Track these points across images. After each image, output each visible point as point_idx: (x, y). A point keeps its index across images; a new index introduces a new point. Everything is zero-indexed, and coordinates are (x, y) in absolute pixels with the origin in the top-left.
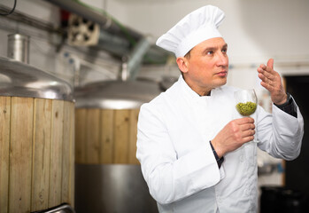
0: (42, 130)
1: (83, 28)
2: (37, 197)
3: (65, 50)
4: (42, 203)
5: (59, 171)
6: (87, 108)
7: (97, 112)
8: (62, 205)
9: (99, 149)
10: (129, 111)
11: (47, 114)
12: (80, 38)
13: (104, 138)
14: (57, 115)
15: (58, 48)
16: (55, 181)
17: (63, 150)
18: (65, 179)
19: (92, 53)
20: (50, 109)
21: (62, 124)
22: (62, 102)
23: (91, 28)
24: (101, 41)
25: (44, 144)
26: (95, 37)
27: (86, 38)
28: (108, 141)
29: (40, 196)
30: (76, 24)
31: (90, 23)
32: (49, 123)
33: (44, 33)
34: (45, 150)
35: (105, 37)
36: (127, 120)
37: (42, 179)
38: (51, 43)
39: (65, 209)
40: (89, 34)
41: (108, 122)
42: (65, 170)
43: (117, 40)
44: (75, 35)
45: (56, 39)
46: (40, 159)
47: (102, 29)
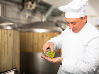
0: (4, 41)
1: (30, 3)
2: (2, 67)
3: (24, 11)
4: (4, 69)
5: (11, 57)
6: (29, 32)
7: (32, 33)
8: (13, 69)
9: (33, 47)
10: (44, 33)
11: (6, 35)
12: (29, 6)
13: (34, 43)
14: (10, 35)
15: (21, 10)
16: (10, 60)
17: (13, 49)
18: (14, 60)
19: (34, 12)
20: (7, 33)
21: (12, 39)
22: (13, 31)
23: (33, 3)
24: (36, 8)
25: (5, 47)
26: (34, 6)
27: (31, 6)
28: (36, 44)
29: (3, 66)
30: (27, 1)
31: (32, 1)
32: (7, 39)
33: (16, 5)
34: (5, 49)
35: (38, 6)
36: (43, 36)
37: (4, 60)
38: (19, 8)
39: (15, 70)
40: (32, 5)
41: (36, 37)
42: (14, 56)
43: (42, 7)
44: (27, 5)
45: (20, 7)
46: (3, 52)
47: (37, 3)
